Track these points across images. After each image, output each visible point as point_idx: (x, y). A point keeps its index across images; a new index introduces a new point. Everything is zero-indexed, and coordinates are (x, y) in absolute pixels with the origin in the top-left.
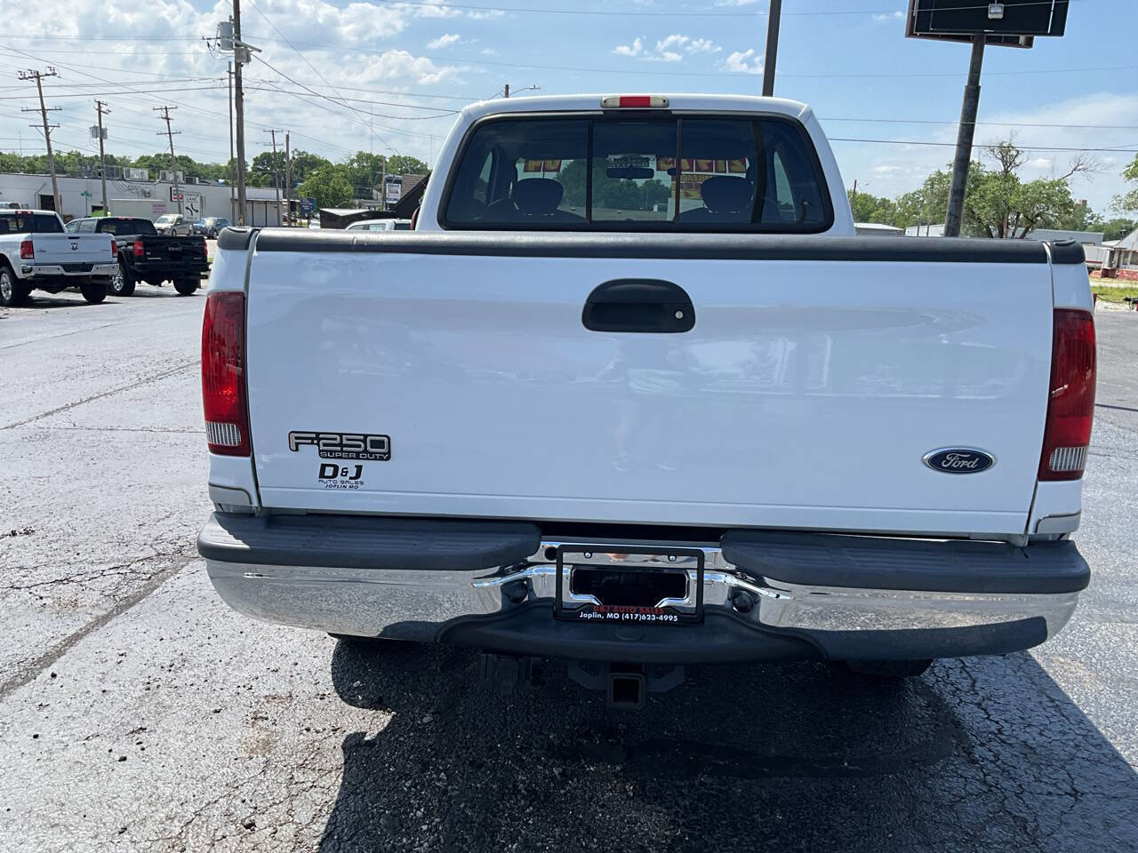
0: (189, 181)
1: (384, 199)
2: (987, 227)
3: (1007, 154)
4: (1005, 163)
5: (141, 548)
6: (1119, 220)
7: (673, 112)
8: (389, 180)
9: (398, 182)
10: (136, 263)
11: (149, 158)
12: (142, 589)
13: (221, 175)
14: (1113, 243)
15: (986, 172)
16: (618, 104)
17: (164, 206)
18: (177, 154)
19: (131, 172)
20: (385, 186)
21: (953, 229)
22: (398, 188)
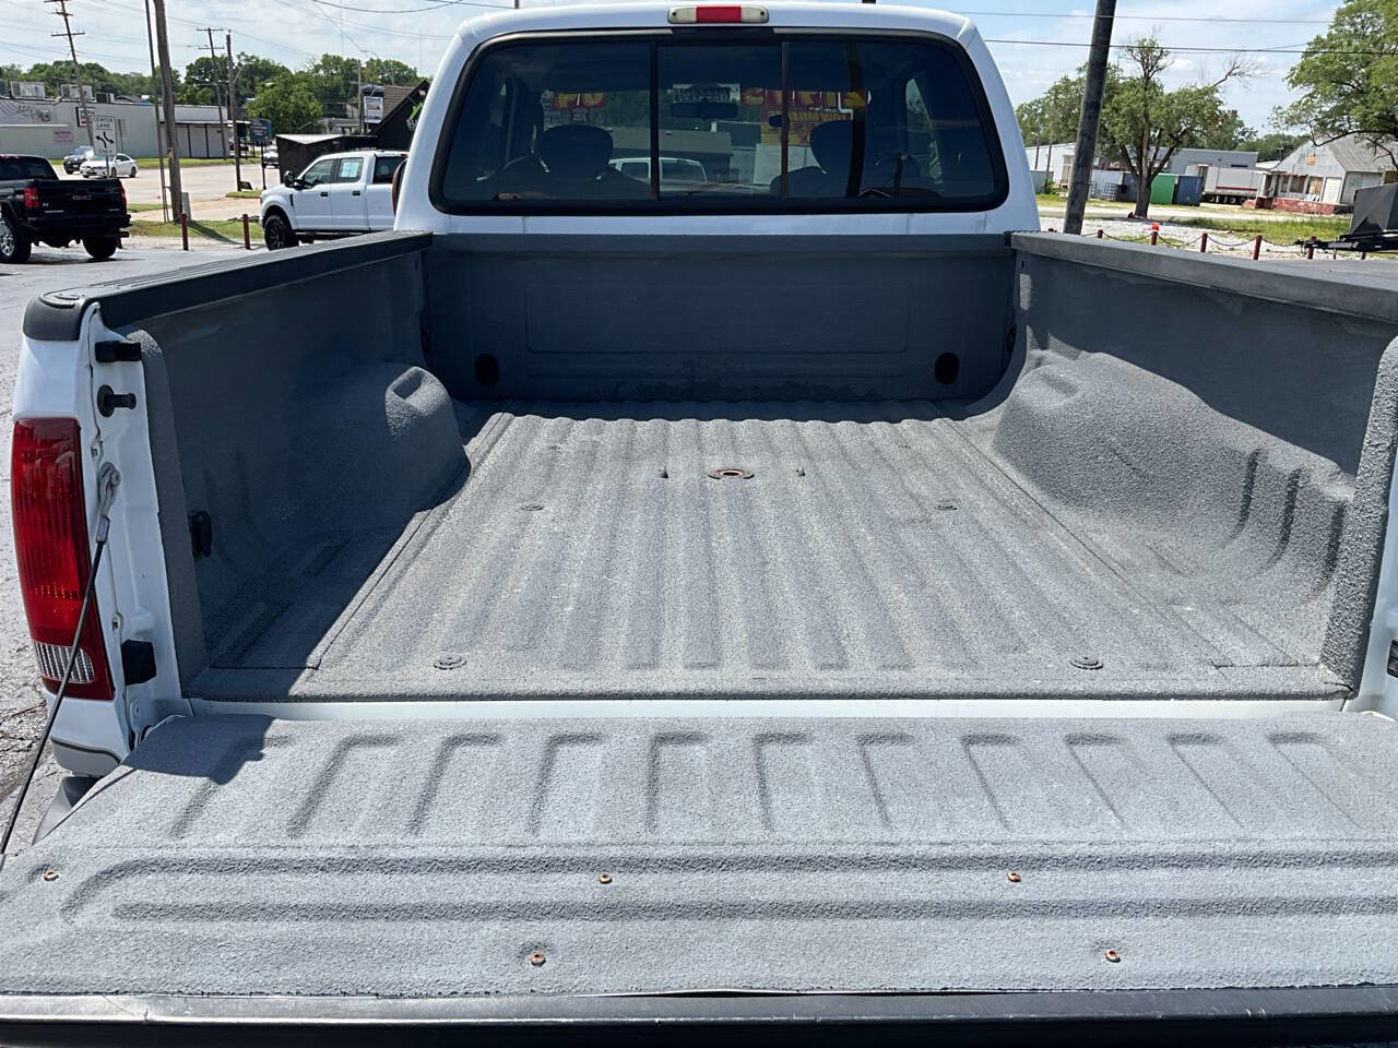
0: (102, 99)
1: (362, 117)
2: (1123, 148)
3: (1149, 55)
4: (1146, 66)
5: (19, 692)
6: (1276, 136)
7: (776, 30)
8: (367, 93)
9: (380, 94)
10: (30, 219)
11: (46, 66)
12: (17, 769)
13: (145, 89)
14: (1270, 165)
15: (1123, 78)
16: (694, 18)
17: (69, 133)
18: (82, 61)
19: (22, 87)
20: (362, 100)
21: (1086, 154)
22: (379, 102)
